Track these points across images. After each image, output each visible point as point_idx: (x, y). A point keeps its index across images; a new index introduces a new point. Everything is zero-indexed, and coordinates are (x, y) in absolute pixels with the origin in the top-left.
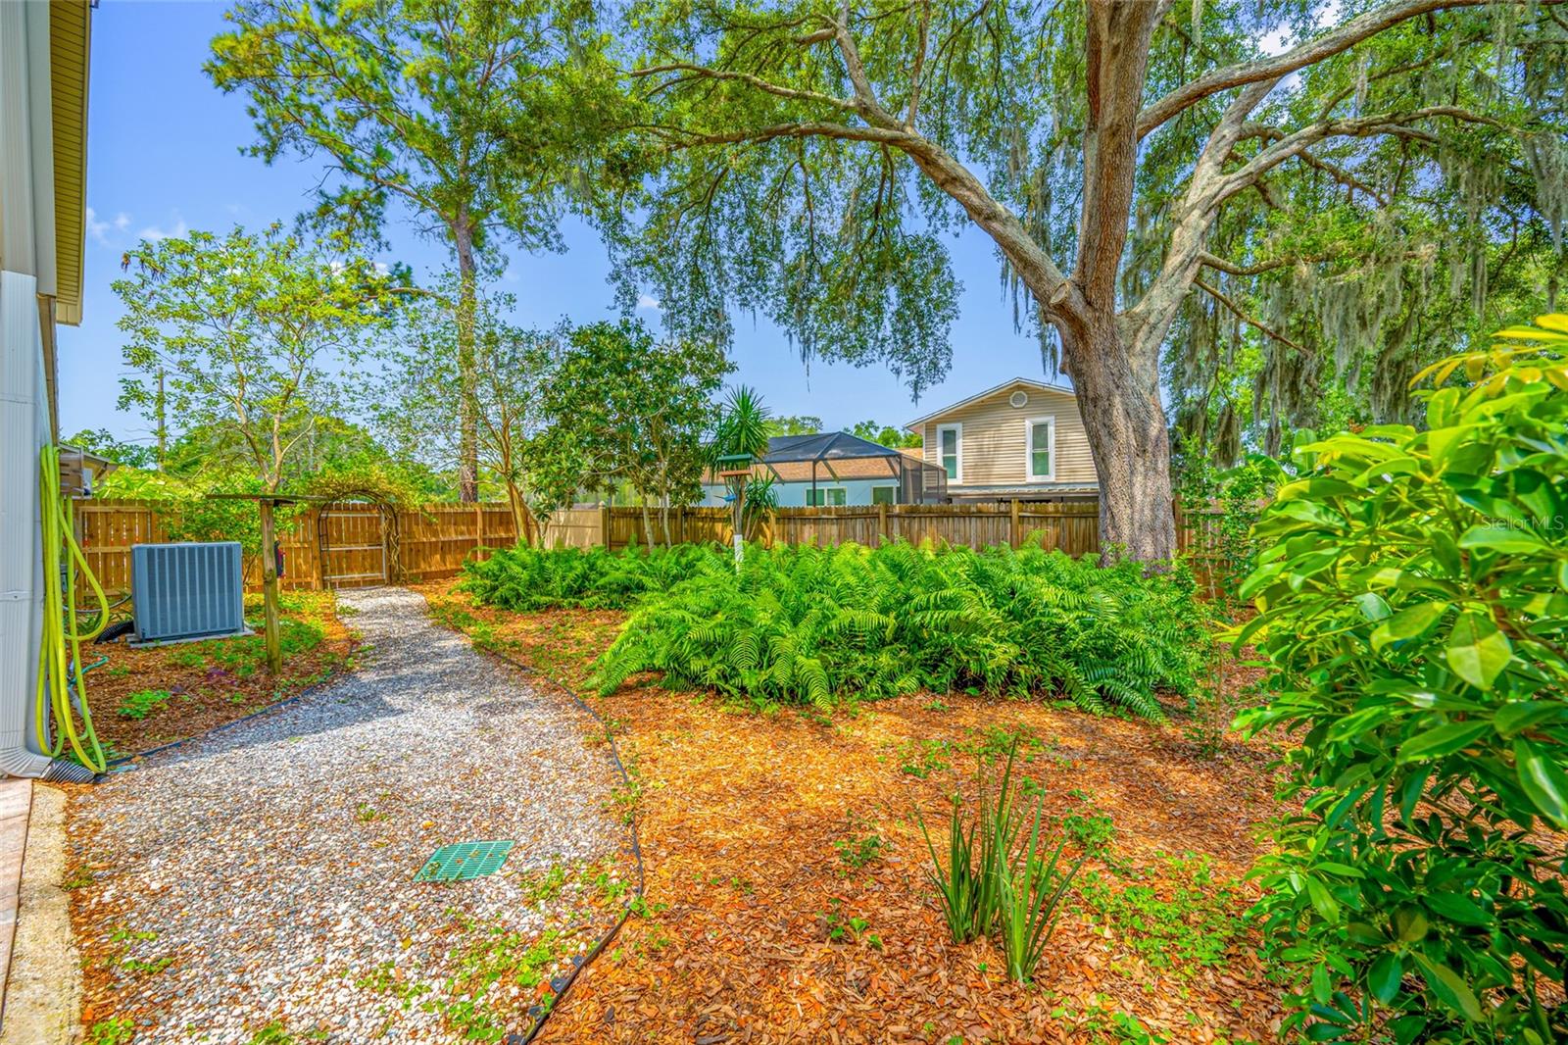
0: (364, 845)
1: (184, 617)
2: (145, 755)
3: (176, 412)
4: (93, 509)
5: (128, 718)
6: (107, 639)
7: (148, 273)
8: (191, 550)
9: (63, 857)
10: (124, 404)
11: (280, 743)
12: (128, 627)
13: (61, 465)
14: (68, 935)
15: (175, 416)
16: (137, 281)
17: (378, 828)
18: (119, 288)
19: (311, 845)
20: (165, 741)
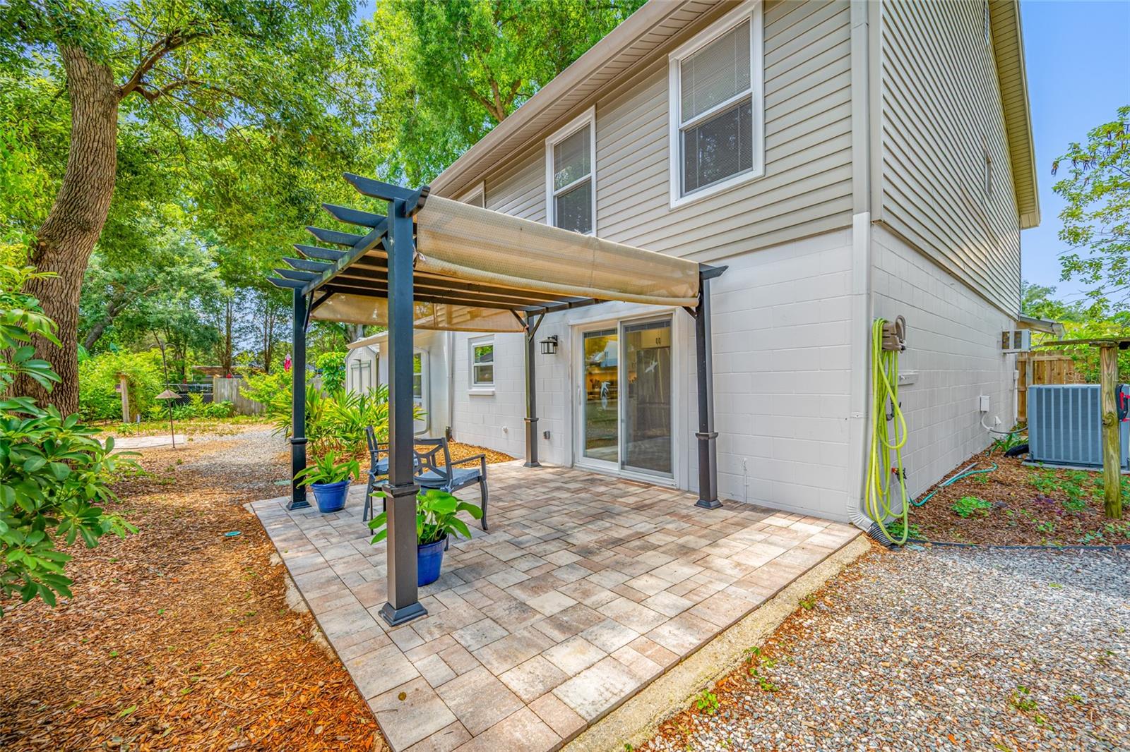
0: (986, 730)
1: (1067, 447)
2: (935, 544)
3: (1112, 272)
4: (1041, 358)
5: (957, 514)
6: (1012, 455)
7: (1080, 166)
8: (1075, 391)
9: (822, 584)
10: (1066, 276)
11: (1039, 582)
12: (1024, 449)
13: (884, 331)
14: (770, 630)
15: (1110, 276)
16: (1071, 177)
17: (1022, 728)
18: (1058, 189)
19: (942, 688)
20: (962, 540)
